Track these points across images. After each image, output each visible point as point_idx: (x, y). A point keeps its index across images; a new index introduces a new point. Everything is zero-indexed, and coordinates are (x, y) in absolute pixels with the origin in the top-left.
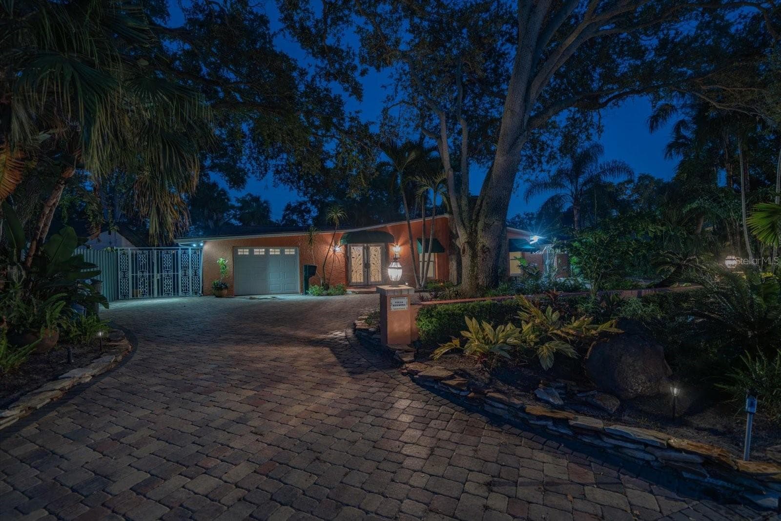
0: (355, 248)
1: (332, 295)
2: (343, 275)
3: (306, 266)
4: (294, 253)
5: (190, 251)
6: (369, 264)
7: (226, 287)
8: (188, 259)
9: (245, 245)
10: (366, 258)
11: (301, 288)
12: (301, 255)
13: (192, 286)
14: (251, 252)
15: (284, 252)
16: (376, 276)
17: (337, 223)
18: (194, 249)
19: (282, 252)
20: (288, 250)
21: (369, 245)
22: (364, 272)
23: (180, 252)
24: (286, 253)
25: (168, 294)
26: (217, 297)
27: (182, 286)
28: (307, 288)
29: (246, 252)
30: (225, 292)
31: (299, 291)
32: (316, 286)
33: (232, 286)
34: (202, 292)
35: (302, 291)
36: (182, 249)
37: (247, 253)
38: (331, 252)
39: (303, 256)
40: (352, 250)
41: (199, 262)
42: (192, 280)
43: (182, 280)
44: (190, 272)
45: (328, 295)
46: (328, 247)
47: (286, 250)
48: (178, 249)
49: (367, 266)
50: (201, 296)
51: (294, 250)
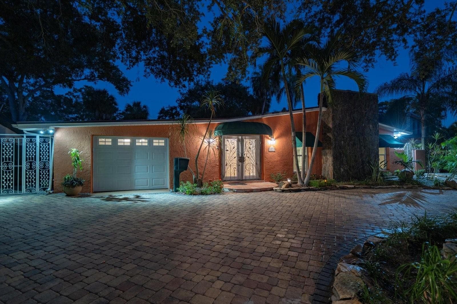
0: (229, 140)
1: (207, 194)
2: (217, 169)
3: (177, 160)
4: (163, 144)
5: (38, 140)
6: (244, 158)
7: (81, 184)
8: (35, 149)
9: (106, 133)
10: (240, 151)
11: (171, 183)
12: (172, 146)
13: (40, 181)
14: (115, 142)
15: (153, 142)
16: (251, 171)
17: (213, 111)
18: (43, 137)
19: (150, 143)
20: (157, 141)
21: (244, 137)
22: (238, 165)
23: (24, 140)
24: (155, 144)
25: (8, 191)
26: (68, 195)
27: (26, 182)
28: (177, 185)
29: (108, 142)
30: (79, 189)
31: (168, 186)
32: (188, 182)
33: (89, 182)
34: (52, 188)
35: (171, 187)
36: (27, 137)
37: (110, 144)
38: (205, 144)
39: (173, 148)
40: (226, 143)
41: (49, 152)
42: (40, 174)
43: (26, 174)
44: (38, 165)
45: (202, 194)
46: (202, 138)
47: (154, 141)
48: (23, 137)
49: (241, 159)
50: (50, 193)
51: (163, 141)
